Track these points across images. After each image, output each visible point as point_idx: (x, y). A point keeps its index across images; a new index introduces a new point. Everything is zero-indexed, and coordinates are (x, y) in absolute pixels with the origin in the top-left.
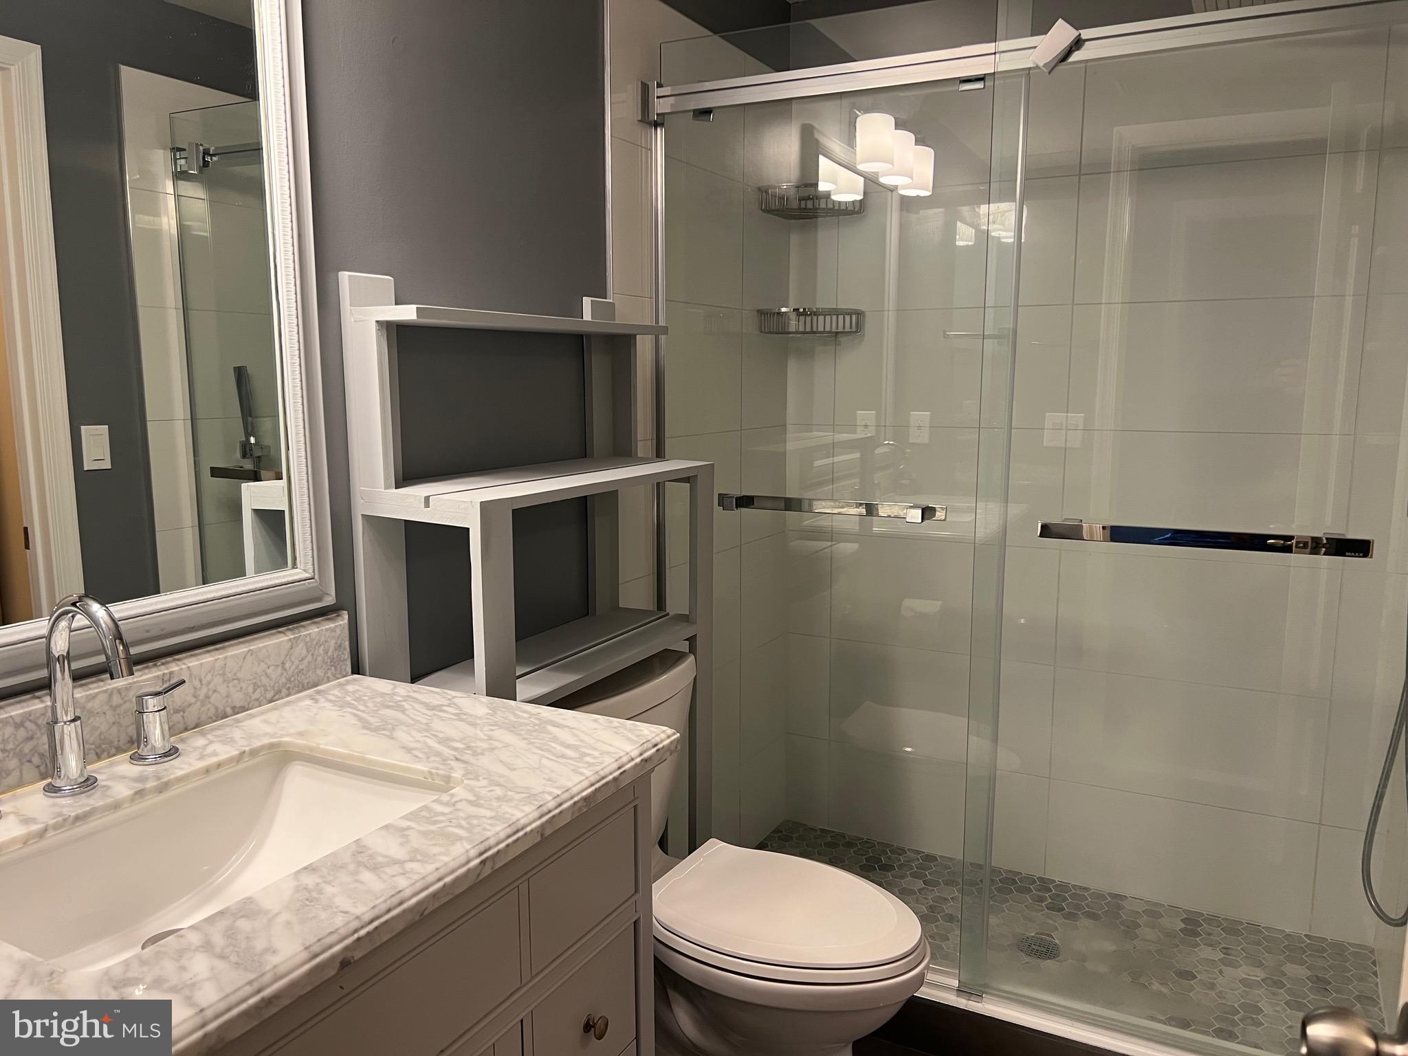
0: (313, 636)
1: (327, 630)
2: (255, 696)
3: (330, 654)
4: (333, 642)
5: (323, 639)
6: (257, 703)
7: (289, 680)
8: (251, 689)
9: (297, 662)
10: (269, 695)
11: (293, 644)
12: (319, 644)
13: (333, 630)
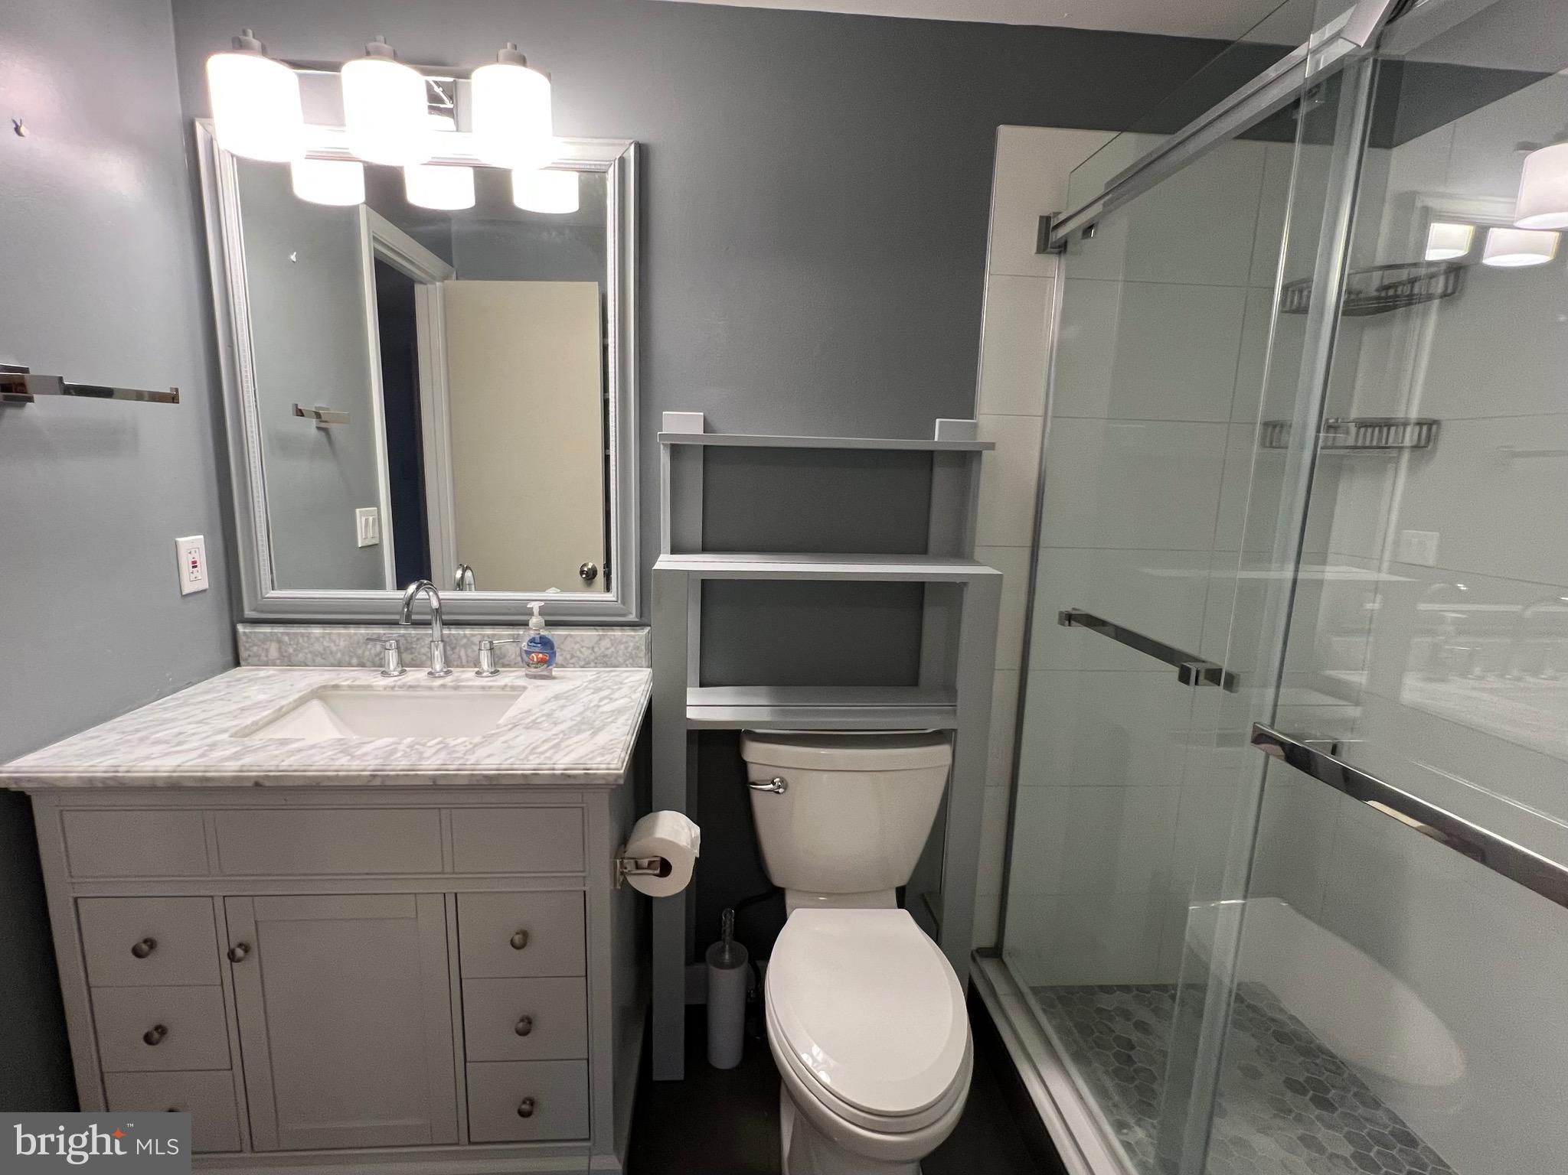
0: (617, 636)
1: (628, 635)
2: (571, 661)
3: (629, 650)
4: (632, 644)
5: (624, 640)
6: (572, 666)
7: (597, 659)
8: (568, 656)
9: (603, 649)
10: (582, 663)
11: (601, 638)
12: (621, 642)
13: (633, 637)
